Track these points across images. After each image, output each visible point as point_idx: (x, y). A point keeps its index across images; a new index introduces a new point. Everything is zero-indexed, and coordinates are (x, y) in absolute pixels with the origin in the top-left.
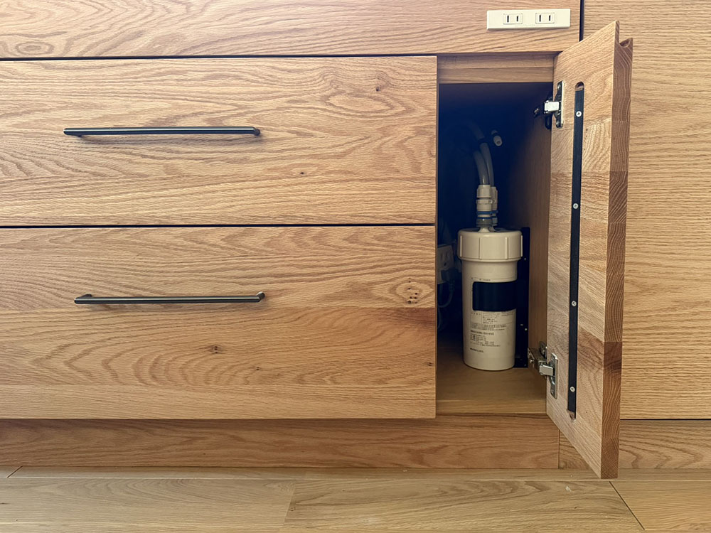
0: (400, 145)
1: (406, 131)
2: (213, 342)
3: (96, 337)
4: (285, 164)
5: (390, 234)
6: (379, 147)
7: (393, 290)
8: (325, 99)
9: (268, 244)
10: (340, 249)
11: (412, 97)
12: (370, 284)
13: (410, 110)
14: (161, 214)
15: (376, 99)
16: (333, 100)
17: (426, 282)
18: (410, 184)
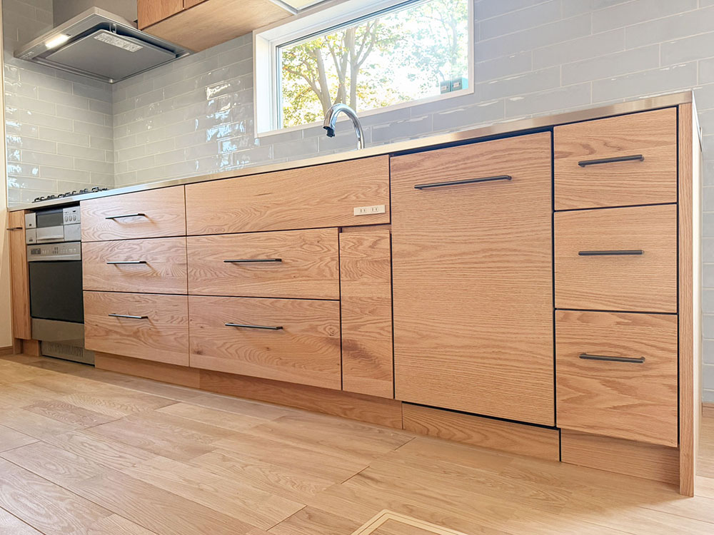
0: (326, 265)
1: (328, 259)
2: (267, 346)
3: (234, 340)
4: (289, 273)
5: (324, 304)
6: (319, 267)
7: (325, 329)
8: (301, 247)
9: (284, 306)
10: (307, 309)
11: (330, 245)
12: (317, 325)
13: (329, 250)
14: (253, 293)
15: (318, 246)
16: (304, 247)
17: (336, 326)
18: (330, 282)
